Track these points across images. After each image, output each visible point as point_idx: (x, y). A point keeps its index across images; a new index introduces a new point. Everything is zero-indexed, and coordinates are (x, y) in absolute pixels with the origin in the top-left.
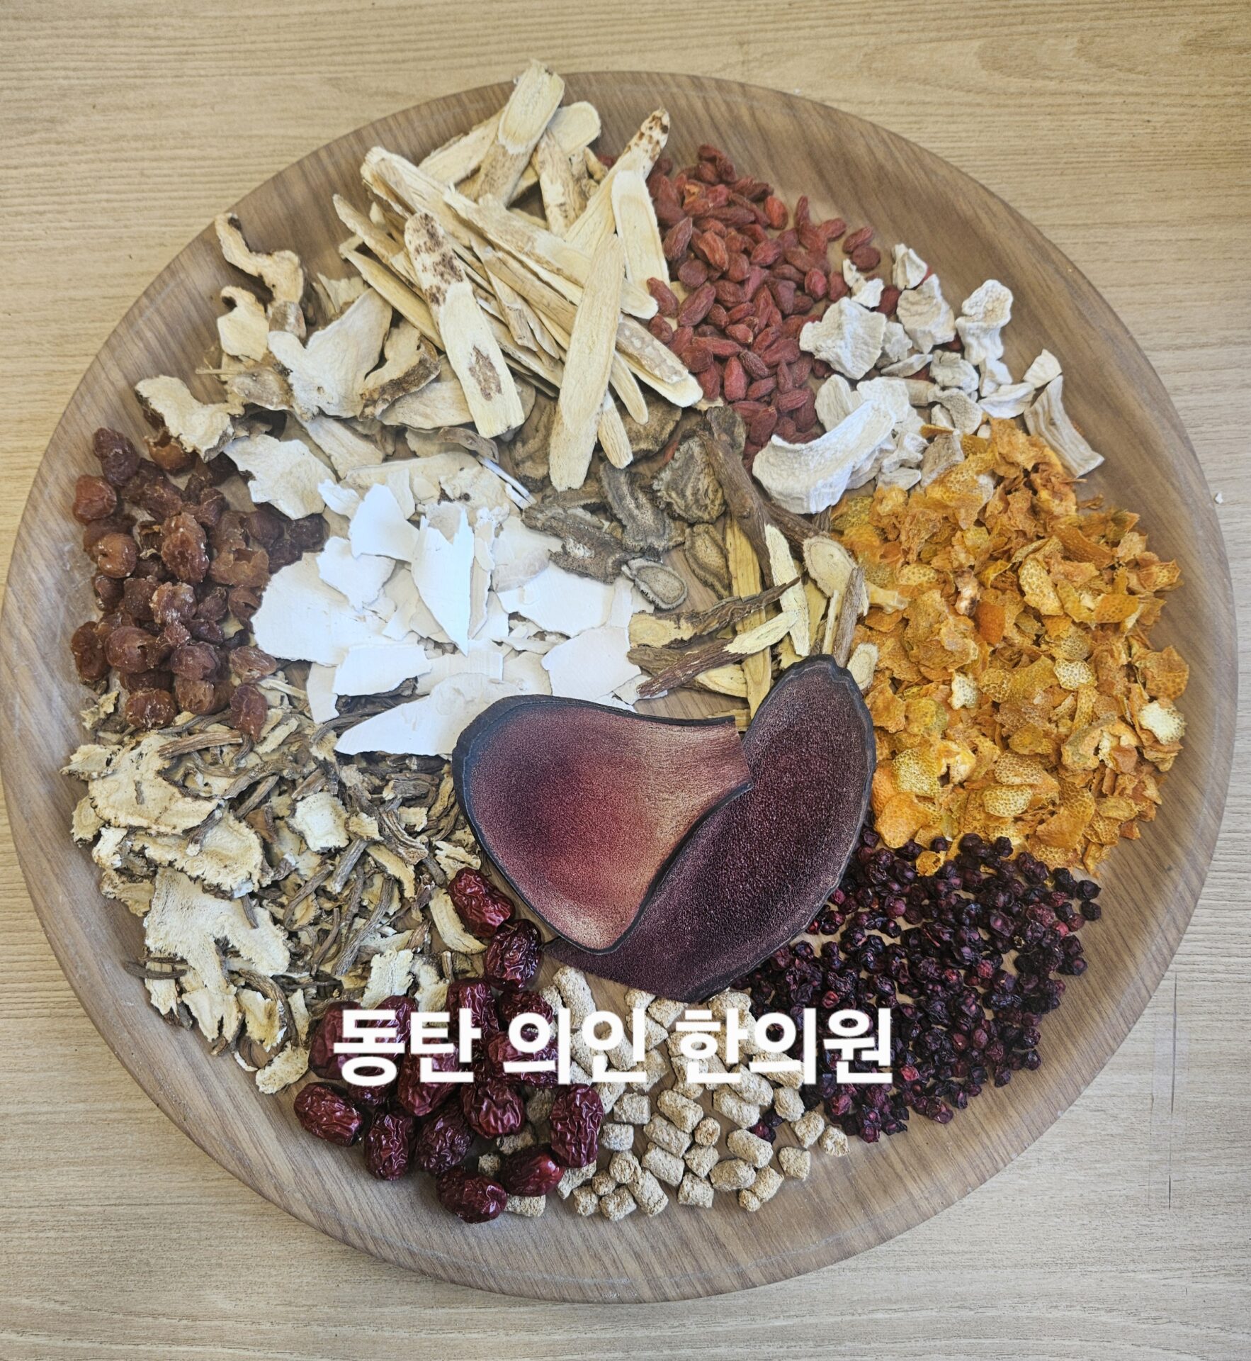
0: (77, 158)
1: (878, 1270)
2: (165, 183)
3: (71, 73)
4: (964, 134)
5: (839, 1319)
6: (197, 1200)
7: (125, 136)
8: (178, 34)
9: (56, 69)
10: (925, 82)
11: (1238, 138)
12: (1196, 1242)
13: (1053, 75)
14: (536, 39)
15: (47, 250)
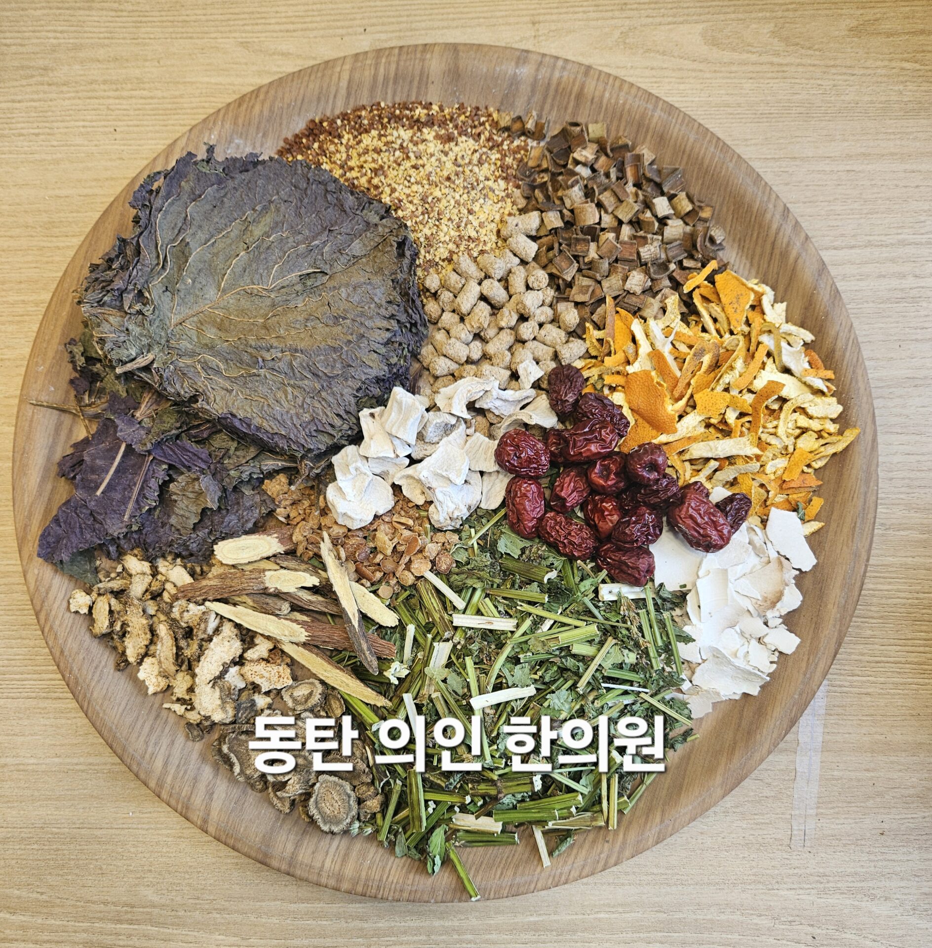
0: (62, 96)
1: (602, 884)
2: (124, 115)
3: (58, 35)
4: (690, 92)
5: (574, 917)
6: (135, 826)
7: (97, 81)
8: (135, 8)
9: (48, 31)
10: (664, 53)
11: (883, 99)
12: (821, 870)
13: (755, 50)
14: (389, 17)
15: (40, 161)
